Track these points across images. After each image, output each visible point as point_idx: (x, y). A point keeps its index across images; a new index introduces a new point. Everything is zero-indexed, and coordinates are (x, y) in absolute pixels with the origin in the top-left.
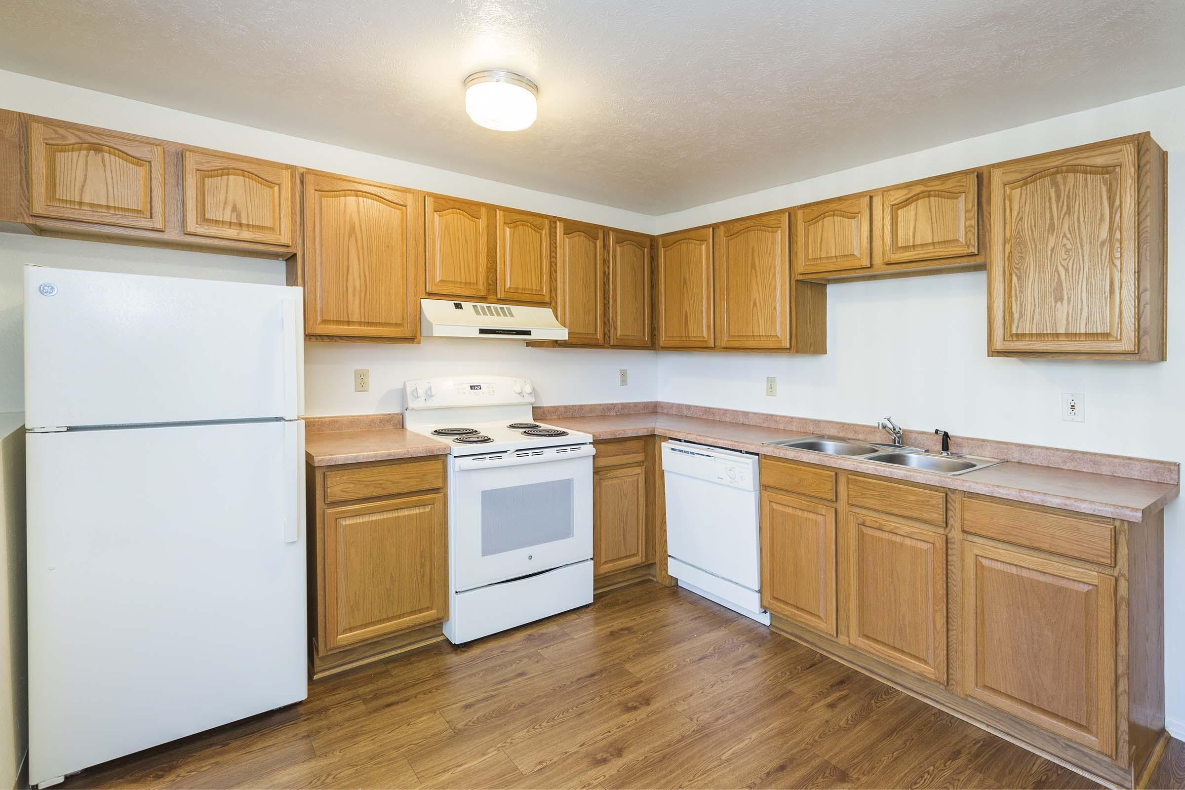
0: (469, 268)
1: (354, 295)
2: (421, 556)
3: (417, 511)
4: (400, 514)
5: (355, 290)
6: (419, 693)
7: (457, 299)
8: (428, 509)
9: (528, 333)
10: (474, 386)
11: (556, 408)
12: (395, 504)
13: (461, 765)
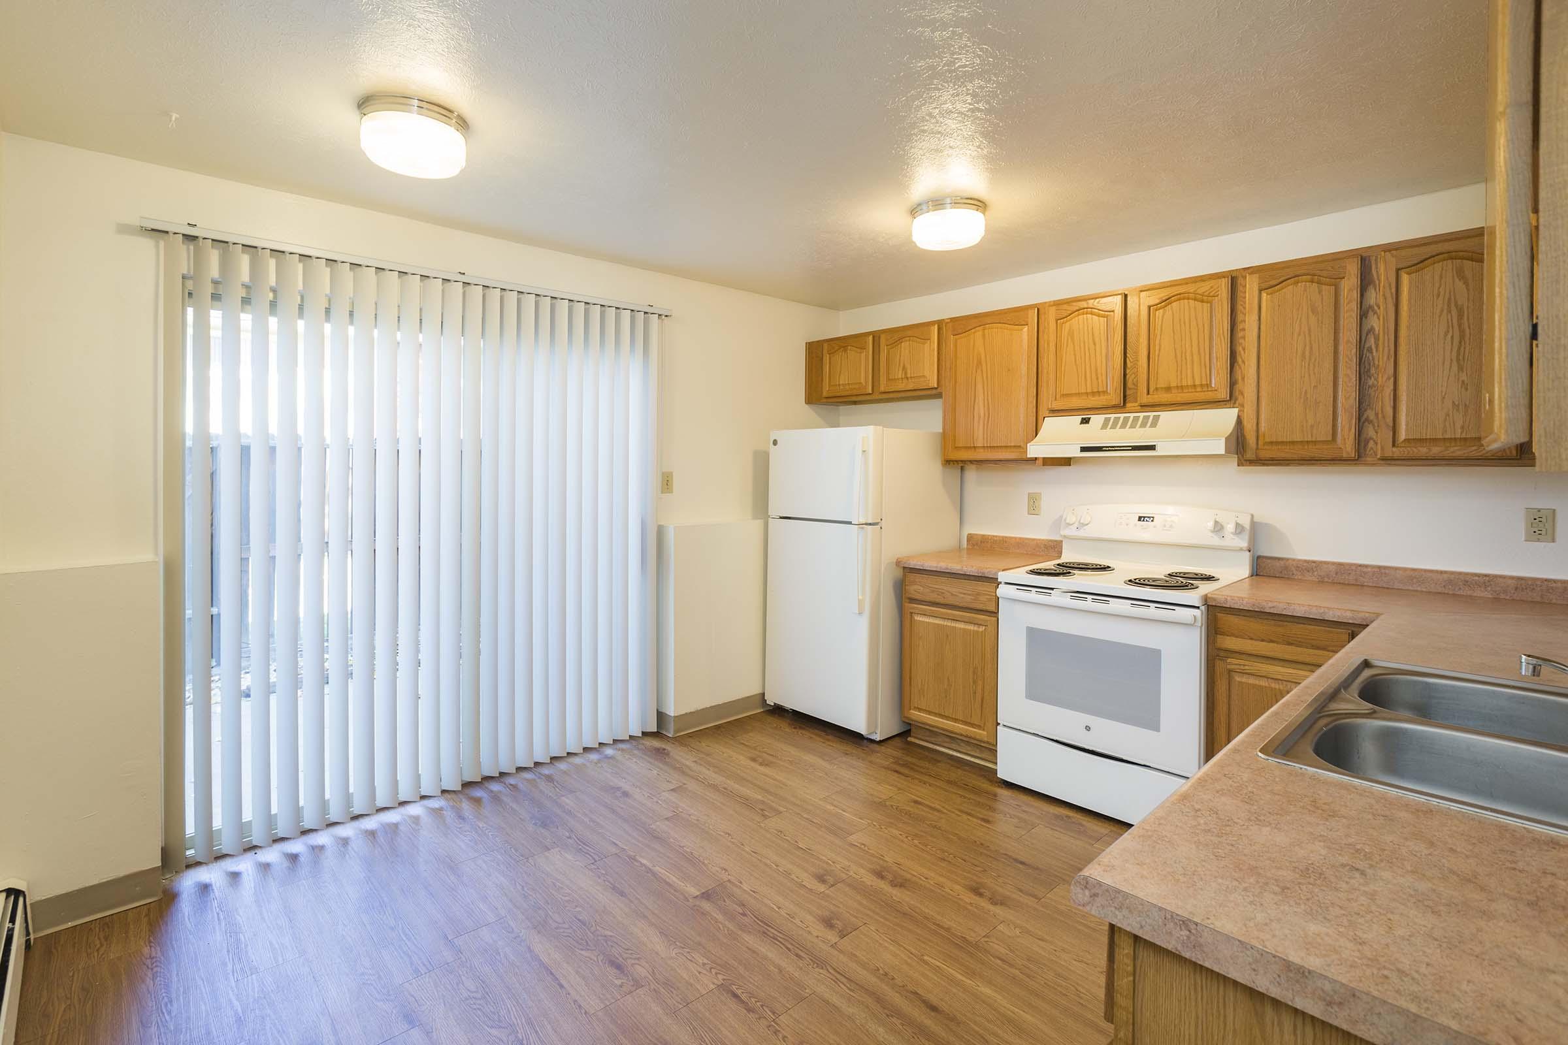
0: (1097, 375)
1: (979, 422)
2: (974, 673)
3: (971, 627)
4: (957, 625)
5: (980, 417)
6: (917, 778)
7: (1086, 413)
8: (982, 629)
9: (1152, 448)
10: (1144, 517)
11: (1316, 565)
12: (947, 614)
13: (844, 811)
